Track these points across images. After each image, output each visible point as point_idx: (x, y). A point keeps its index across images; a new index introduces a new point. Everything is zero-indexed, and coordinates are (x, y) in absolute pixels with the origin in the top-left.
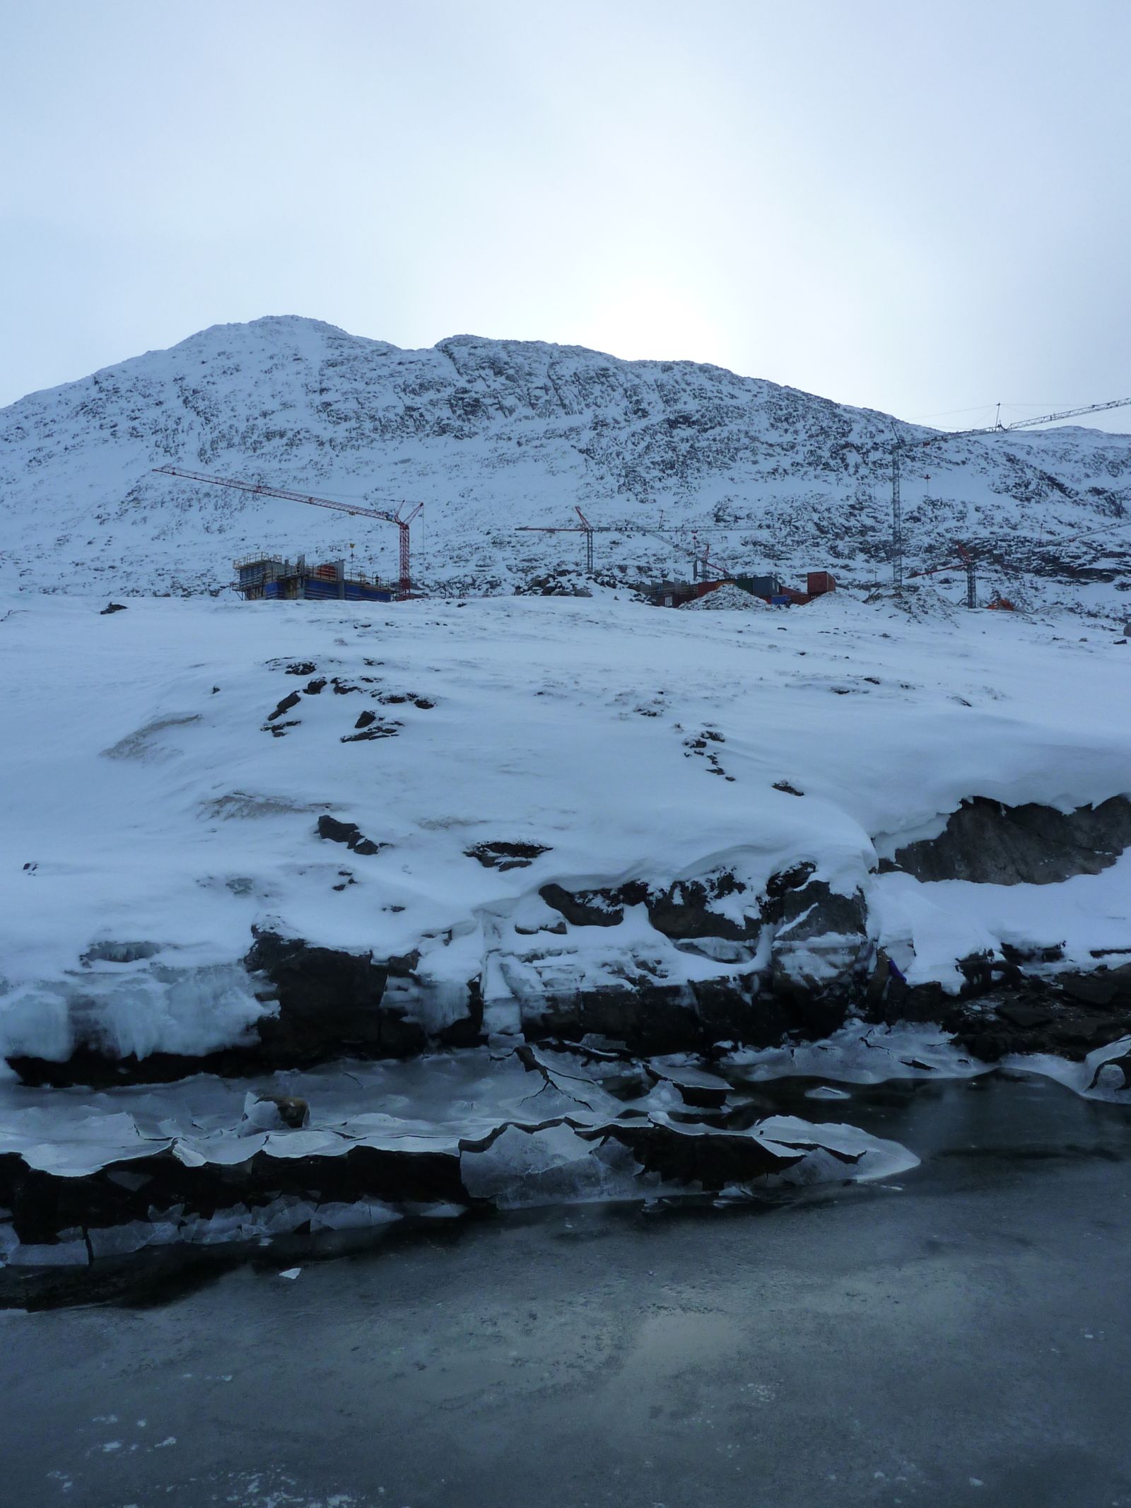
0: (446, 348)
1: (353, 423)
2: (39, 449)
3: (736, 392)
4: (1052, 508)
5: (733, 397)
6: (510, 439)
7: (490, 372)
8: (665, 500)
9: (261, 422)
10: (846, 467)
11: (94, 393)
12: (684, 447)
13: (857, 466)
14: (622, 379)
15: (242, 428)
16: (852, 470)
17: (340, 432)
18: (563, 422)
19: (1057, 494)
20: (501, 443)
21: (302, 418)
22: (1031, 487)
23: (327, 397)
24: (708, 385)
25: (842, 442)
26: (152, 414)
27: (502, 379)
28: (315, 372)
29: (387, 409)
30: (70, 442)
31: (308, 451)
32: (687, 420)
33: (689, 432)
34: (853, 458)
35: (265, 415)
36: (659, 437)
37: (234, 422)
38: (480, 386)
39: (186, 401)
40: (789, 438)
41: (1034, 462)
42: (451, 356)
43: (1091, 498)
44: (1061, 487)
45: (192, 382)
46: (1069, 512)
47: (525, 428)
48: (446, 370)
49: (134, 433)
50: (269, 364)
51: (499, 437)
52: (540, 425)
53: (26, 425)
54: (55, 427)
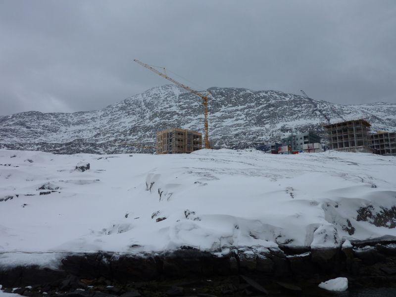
0: (209, 90)
1: (186, 110)
2: (111, 118)
3: (285, 98)
4: (376, 125)
5: (285, 99)
6: (226, 112)
7: (220, 96)
8: (267, 126)
9: (164, 110)
10: (317, 116)
11: (124, 104)
12: (271, 112)
13: (319, 116)
14: (255, 96)
15: (159, 111)
16: (318, 117)
17: (184, 112)
18: (240, 107)
19: (377, 121)
20: (224, 113)
21: (174, 109)
22: (369, 119)
23: (180, 104)
24: (277, 96)
25: (315, 109)
26: (138, 109)
27: (224, 97)
28: (177, 97)
29: (196, 106)
30: (118, 117)
31: (175, 117)
32: (273, 106)
33: (272, 108)
34: (318, 113)
35: (165, 108)
36: (265, 110)
37: (157, 110)
38: (218, 99)
39: (146, 106)
40: (300, 109)
41: (370, 112)
42: (210, 92)
43: (387, 121)
44: (378, 119)
45: (148, 101)
46: (381, 126)
47: (230, 109)
48: (210, 96)
49: (134, 114)
50: (166, 97)
51: (223, 112)
52: (234, 108)
53: (108, 113)
54: (115, 113)
